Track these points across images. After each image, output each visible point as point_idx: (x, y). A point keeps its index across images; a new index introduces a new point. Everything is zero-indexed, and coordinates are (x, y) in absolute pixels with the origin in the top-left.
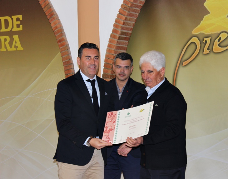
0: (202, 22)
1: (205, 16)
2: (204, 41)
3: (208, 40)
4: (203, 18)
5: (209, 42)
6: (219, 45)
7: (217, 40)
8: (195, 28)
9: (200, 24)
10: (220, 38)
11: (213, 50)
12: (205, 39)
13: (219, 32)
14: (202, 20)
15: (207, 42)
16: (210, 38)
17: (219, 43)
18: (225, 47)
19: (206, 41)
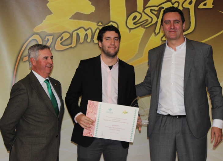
0: (44, 21)
1: (48, 16)
2: (46, 39)
3: (50, 38)
4: (46, 17)
5: (52, 40)
6: (61, 43)
7: (59, 39)
8: (37, 27)
9: (42, 23)
10: (62, 38)
11: (56, 48)
12: (47, 37)
13: (61, 32)
14: (45, 19)
15: (50, 40)
16: (52, 37)
17: (61, 41)
18: (67, 45)
19: (48, 40)
